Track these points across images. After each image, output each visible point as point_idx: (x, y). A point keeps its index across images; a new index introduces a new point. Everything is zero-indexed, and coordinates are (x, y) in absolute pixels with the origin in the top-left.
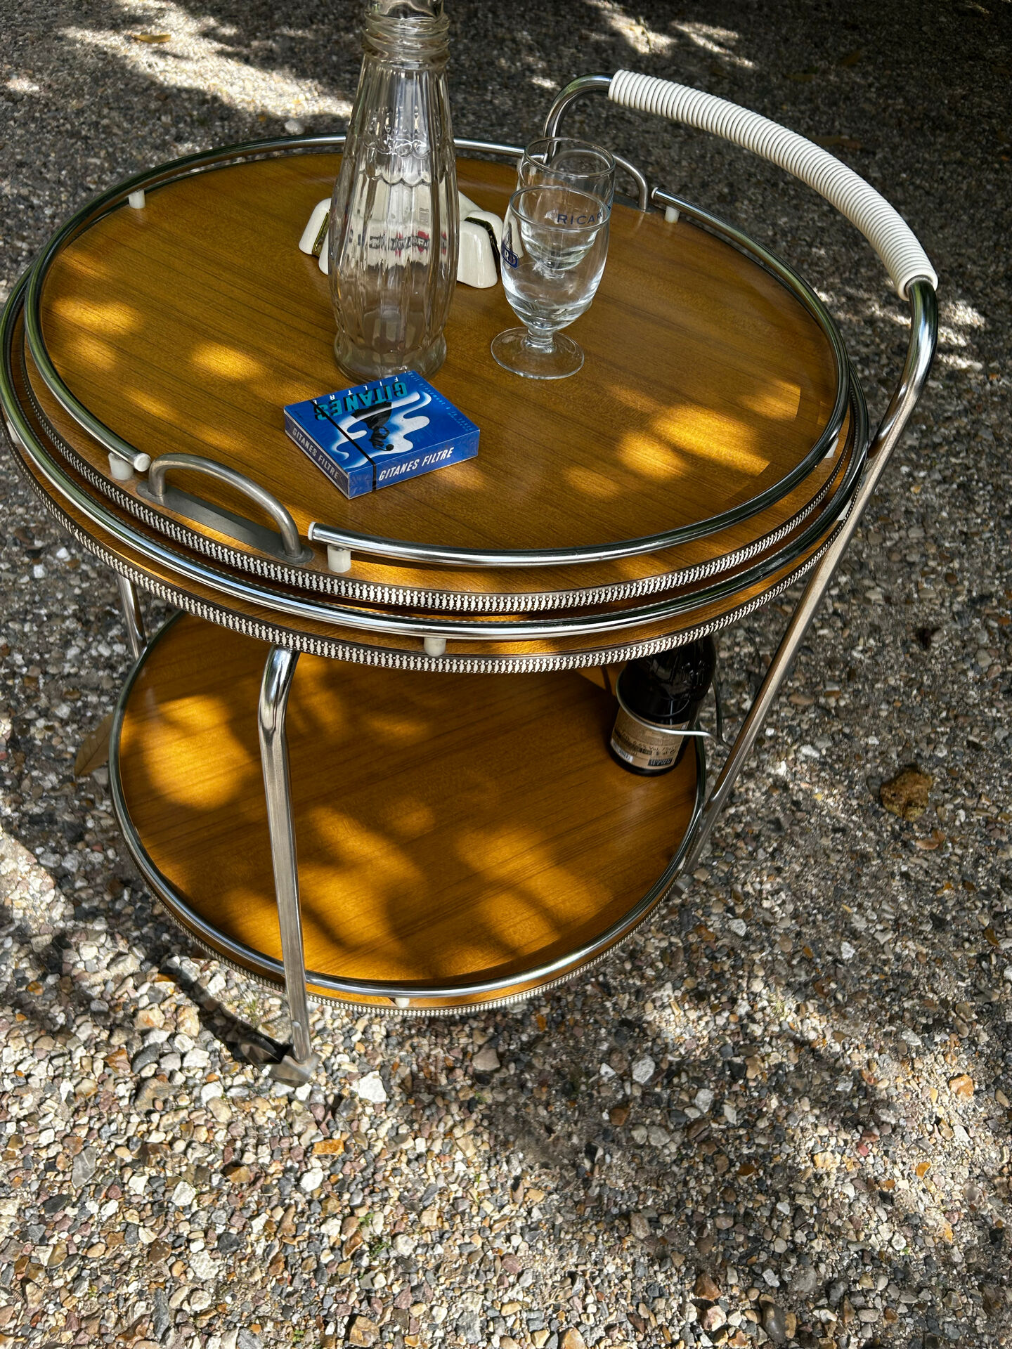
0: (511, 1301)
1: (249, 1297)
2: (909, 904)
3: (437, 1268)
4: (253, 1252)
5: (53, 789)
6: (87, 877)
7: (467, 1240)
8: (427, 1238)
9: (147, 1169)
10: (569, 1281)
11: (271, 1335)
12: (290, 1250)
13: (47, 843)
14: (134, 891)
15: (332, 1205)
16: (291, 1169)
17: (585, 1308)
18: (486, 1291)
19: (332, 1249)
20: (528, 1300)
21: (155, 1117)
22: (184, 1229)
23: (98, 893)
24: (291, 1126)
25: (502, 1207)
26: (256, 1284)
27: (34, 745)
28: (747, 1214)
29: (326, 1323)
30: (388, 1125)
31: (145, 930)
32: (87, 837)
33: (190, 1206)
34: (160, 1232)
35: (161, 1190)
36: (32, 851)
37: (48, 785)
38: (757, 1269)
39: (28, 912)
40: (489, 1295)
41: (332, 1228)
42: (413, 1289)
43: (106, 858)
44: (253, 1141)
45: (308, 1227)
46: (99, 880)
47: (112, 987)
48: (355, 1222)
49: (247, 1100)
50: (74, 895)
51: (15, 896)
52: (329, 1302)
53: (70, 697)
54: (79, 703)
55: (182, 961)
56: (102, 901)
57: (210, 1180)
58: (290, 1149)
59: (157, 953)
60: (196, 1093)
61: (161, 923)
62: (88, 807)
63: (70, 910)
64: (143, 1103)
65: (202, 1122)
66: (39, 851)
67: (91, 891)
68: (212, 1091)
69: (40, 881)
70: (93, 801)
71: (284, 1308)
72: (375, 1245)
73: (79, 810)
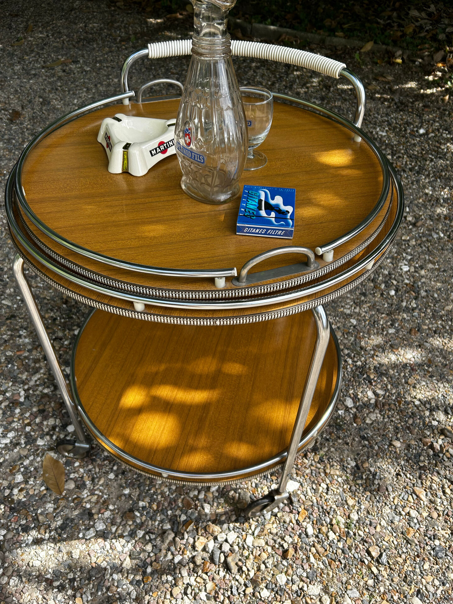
0: (394, 498)
1: (336, 582)
2: (352, 295)
3: (368, 512)
4: (321, 569)
5: (55, 509)
6: (113, 523)
7: (366, 496)
8: (356, 508)
9: (261, 586)
10: (399, 476)
11: (354, 584)
12: (330, 555)
13: (80, 530)
14: (138, 510)
15: (324, 529)
16: (300, 534)
17: (410, 479)
18: (386, 503)
19: (339, 541)
20: (396, 493)
21: (244, 569)
22: (295, 588)
23: (124, 526)
24: (284, 522)
25: (362, 478)
26: (333, 576)
27: (24, 502)
28: (412, 413)
29: (364, 562)
30: (309, 490)
31: (159, 518)
32: (93, 511)
33: (288, 580)
34: (290, 598)
35: (274, 586)
36: (78, 538)
37: (51, 510)
38: (430, 424)
39: (107, 559)
40: (388, 503)
41: (332, 535)
42: (371, 525)
43: (111, 510)
44: (279, 540)
45: (325, 543)
46: (119, 521)
47: (173, 548)
48: (335, 526)
49: (262, 531)
50: (117, 535)
51: (94, 559)
52: (356, 555)
53: (14, 471)
54: (22, 470)
55: (186, 514)
56: (130, 526)
57: (284, 565)
58: (293, 529)
59: (174, 520)
60: (246, 547)
61: (162, 510)
62: (79, 501)
63: (123, 541)
64: (234, 569)
65: (259, 553)
66: (81, 535)
67: (121, 527)
68: (250, 540)
69: (97, 544)
70: (78, 497)
71: (348, 572)
72: (348, 526)
73: (77, 505)
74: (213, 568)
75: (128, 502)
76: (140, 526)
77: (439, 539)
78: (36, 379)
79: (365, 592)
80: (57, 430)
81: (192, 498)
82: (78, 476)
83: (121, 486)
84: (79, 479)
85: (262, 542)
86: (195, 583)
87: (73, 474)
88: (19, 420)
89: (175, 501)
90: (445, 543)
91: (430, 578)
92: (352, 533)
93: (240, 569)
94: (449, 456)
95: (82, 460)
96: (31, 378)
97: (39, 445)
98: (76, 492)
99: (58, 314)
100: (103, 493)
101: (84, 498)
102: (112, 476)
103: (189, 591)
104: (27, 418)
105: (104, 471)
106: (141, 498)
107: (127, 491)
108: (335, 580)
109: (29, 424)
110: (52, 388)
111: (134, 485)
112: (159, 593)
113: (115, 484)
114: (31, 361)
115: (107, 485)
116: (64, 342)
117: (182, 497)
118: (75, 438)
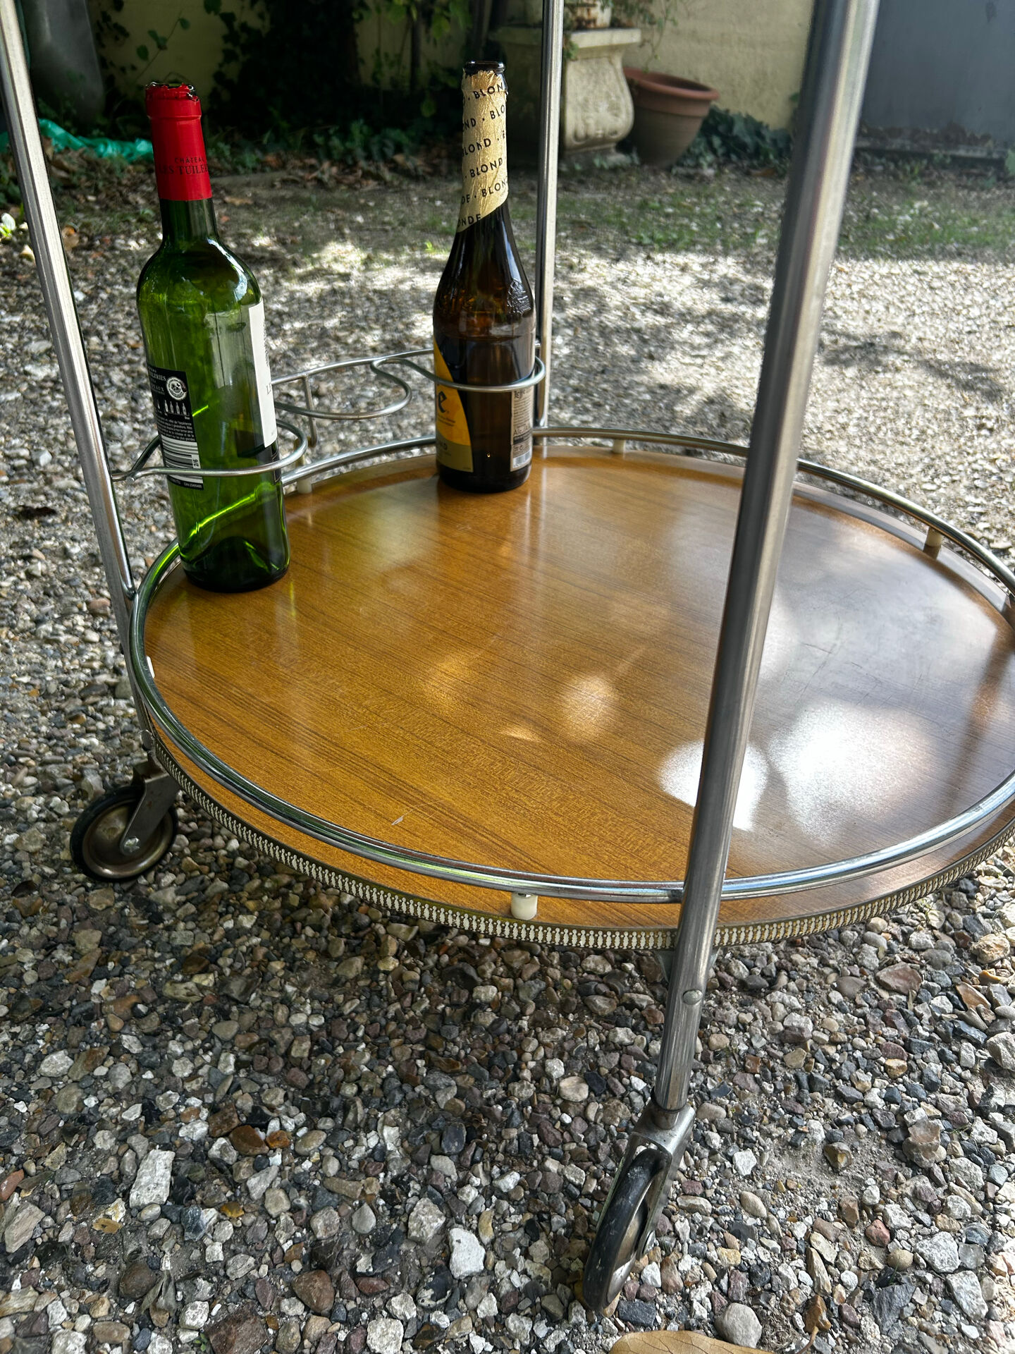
6: (938, 1209)
31: (935, 1068)
32: (878, 1263)
46: (926, 1186)
55: (931, 993)
56: (952, 1155)
59: (950, 1032)
61: (908, 1047)
62: (824, 1311)
66: (972, 1332)
70: (808, 1310)
73: (842, 1318)
75: (858, 1135)
76: (956, 1124)
80: (444, 1320)
82: (709, 1286)
84: (724, 1283)
89: (883, 1006)
98: (783, 1311)
100: (805, 1211)
101: (817, 1288)
102: (745, 1160)
105: (714, 1183)
106: (853, 1094)
110: (204, 1286)
111: (799, 1101)
113: (779, 1163)
115: (776, 1189)
117: (873, 985)
118: (526, 1254)
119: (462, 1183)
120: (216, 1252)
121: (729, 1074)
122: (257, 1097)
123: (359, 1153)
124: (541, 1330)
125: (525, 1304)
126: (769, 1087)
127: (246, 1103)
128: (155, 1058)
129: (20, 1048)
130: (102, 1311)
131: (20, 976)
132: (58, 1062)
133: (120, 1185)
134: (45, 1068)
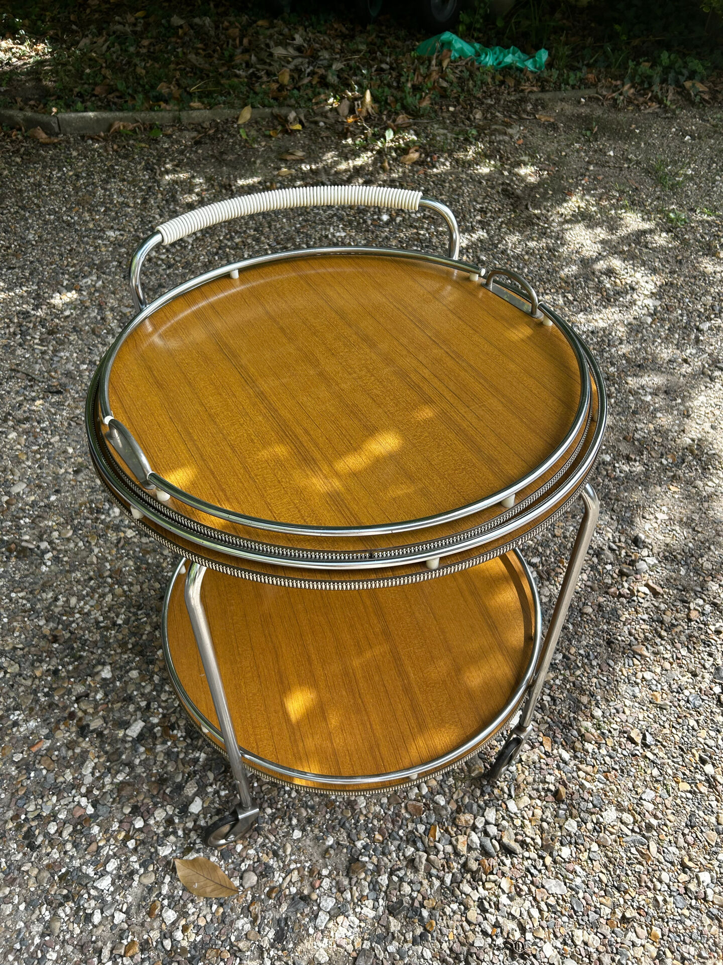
0: (621, 671)
1: (625, 793)
3: (607, 701)
4: (602, 789)
5: (253, 923)
6: (341, 891)
7: (593, 685)
8: (593, 703)
9: (556, 848)
10: (611, 644)
11: (642, 784)
12: (601, 769)
13: (305, 925)
14: (361, 854)
15: (578, 745)
16: (558, 766)
17: (622, 641)
18: (617, 681)
19: (599, 749)
20: (620, 664)
21: (528, 840)
22: (590, 826)
23: (358, 883)
24: (534, 763)
25: (578, 666)
26: (617, 789)
27: (202, 940)
29: (636, 755)
31: (393, 848)
32: (306, 892)
34: (592, 840)
35: (569, 838)
36: (311, 937)
37: (248, 927)
38: (605, 571)
39: (366, 936)
40: (619, 679)
41: (590, 747)
42: (618, 712)
43: (327, 876)
44: (541, 786)
45: (588, 759)
46: (346, 882)
47: (434, 871)
48: (587, 735)
49: (518, 787)
50: (356, 901)
51: (350, 948)
52: (624, 752)
53: (157, 911)
54: (166, 902)
55: (421, 822)
56: (365, 879)
57: (563, 809)
58: (547, 765)
59: (412, 840)
60: (513, 815)
61: (390, 835)
62: (276, 893)
63: (370, 903)
64: (517, 847)
65: (530, 813)
66: (311, 931)
67: (355, 888)
68: (512, 805)
69: (340, 928)
70: (272, 889)
71: (629, 775)
72: (598, 728)
73: (279, 899)
74: (494, 862)
75: (341, 852)
76: (378, 870)
77: (686, 688)
78: (90, 770)
79: (656, 785)
80: (177, 821)
81: (415, 800)
82: (252, 862)
83: (317, 838)
84: (256, 865)
85: (526, 800)
86: (486, 892)
87: (243, 864)
88: (108, 840)
89: (398, 815)
90: (694, 688)
91: (703, 734)
92: (607, 732)
93: (523, 844)
94: (643, 595)
95: (243, 838)
96: (81, 774)
97: (165, 857)
98: (265, 884)
99: (54, 661)
100: (300, 862)
101: (280, 885)
102: (297, 834)
103: (487, 905)
104: (119, 832)
105: (281, 834)
106: (354, 837)
107: (330, 841)
108: (623, 792)
109: (127, 838)
110: (127, 770)
111: (334, 827)
112: (455, 932)
113: (308, 842)
114: (64, 750)
115: (299, 849)
116: (94, 697)
117: (403, 805)
118: (211, 817)
119: (211, 785)
120: (137, 761)
121: (320, 803)
122: (177, 719)
123: (191, 756)
124: (198, 841)
125: (199, 831)
126: (328, 816)
127: (173, 719)
128: (159, 689)
129: (128, 663)
130: (101, 760)
131: (142, 635)
132: (134, 674)
133: (126, 725)
134: (130, 674)
